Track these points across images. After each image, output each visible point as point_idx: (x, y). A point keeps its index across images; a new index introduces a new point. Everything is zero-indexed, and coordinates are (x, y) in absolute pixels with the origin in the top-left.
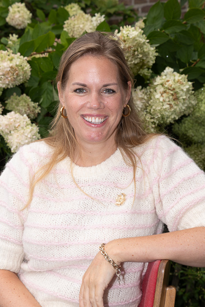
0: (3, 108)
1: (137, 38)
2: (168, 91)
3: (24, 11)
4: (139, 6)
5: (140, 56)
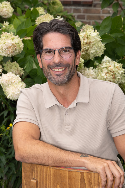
0: (3, 69)
1: (96, 37)
2: (110, 72)
3: (9, 7)
4: (76, 15)
5: (96, 48)
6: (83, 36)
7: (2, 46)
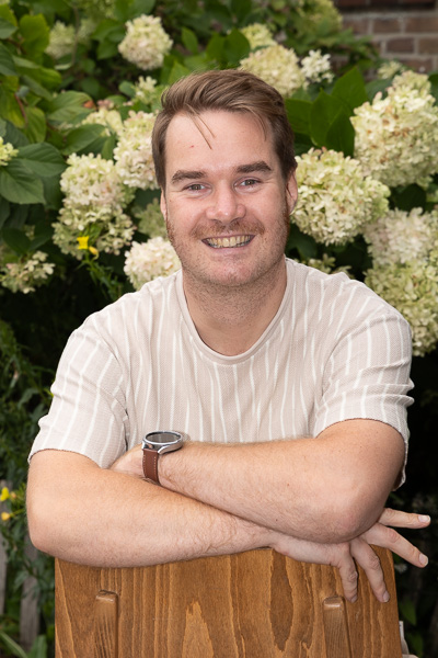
0: (135, 228)
1: (423, 114)
3: (158, 35)
4: (382, 39)
5: (426, 149)
6: (383, 111)
7: (127, 157)
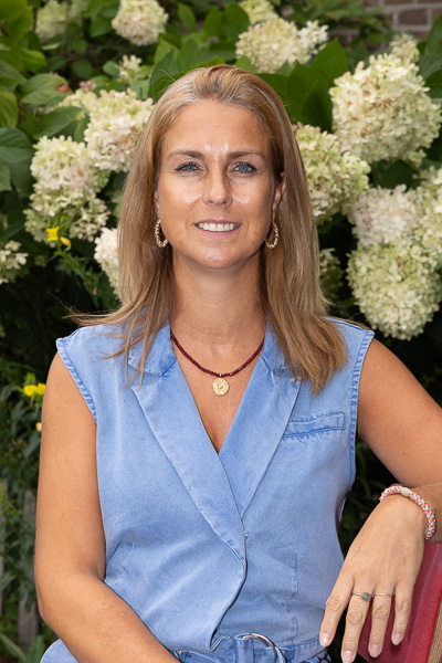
0: (109, 213)
1: (406, 83)
3: (152, 8)
4: (395, 10)
5: (409, 121)
6: (363, 81)
7: (98, 138)
